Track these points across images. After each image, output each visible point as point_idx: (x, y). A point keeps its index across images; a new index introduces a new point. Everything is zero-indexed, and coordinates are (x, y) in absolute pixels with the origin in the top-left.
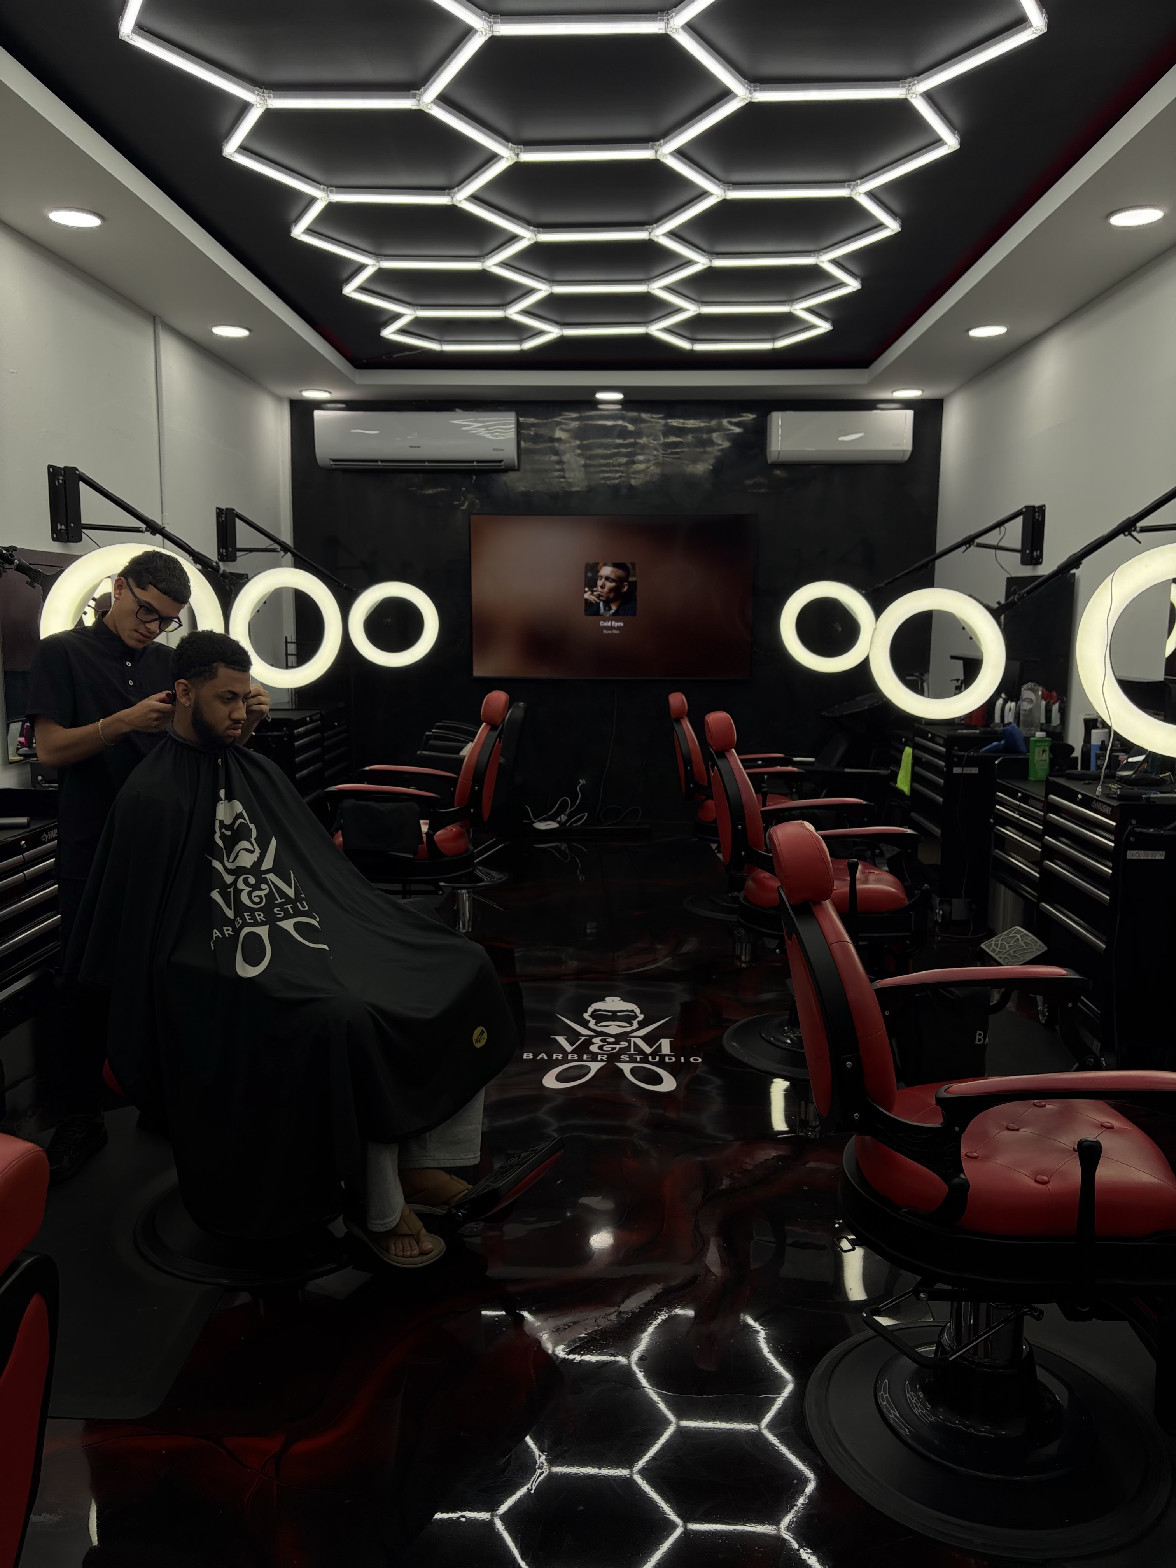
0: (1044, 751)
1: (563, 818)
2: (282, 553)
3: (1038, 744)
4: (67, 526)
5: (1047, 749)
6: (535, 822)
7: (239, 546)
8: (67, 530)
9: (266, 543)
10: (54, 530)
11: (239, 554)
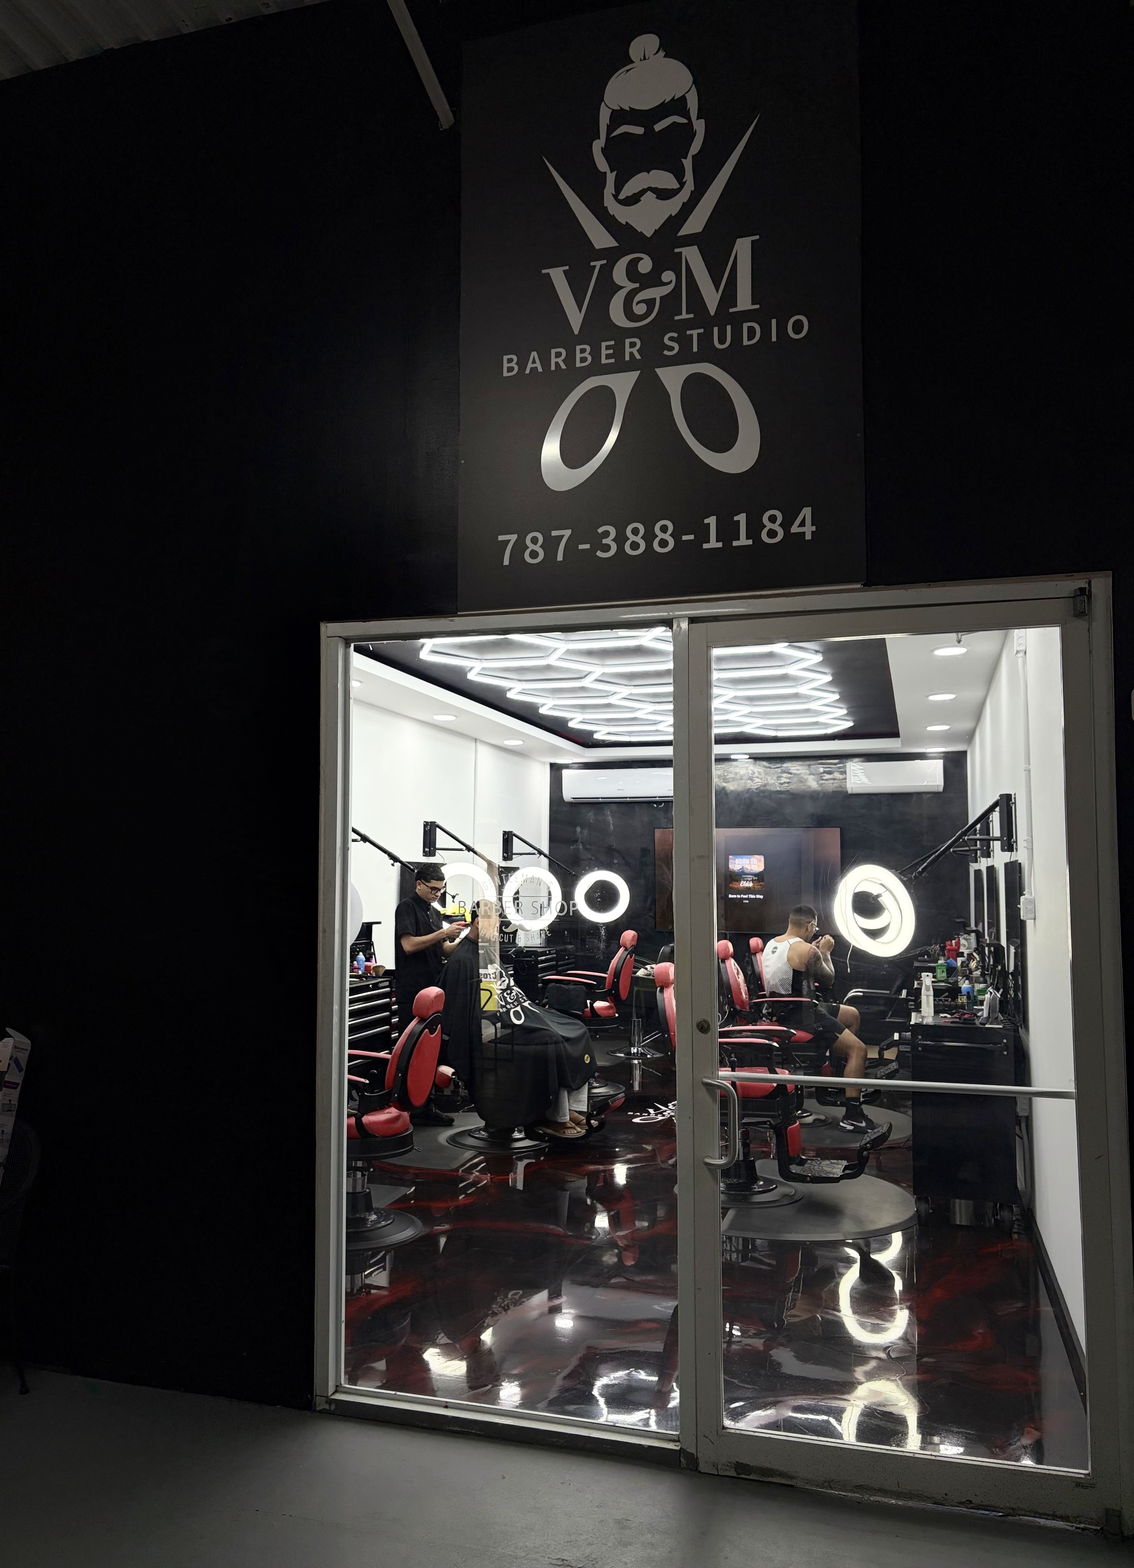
0: (943, 971)
2: (538, 855)
3: (939, 967)
4: (430, 849)
5: (945, 970)
7: (514, 852)
8: (429, 851)
9: (531, 850)
10: (424, 851)
11: (514, 856)
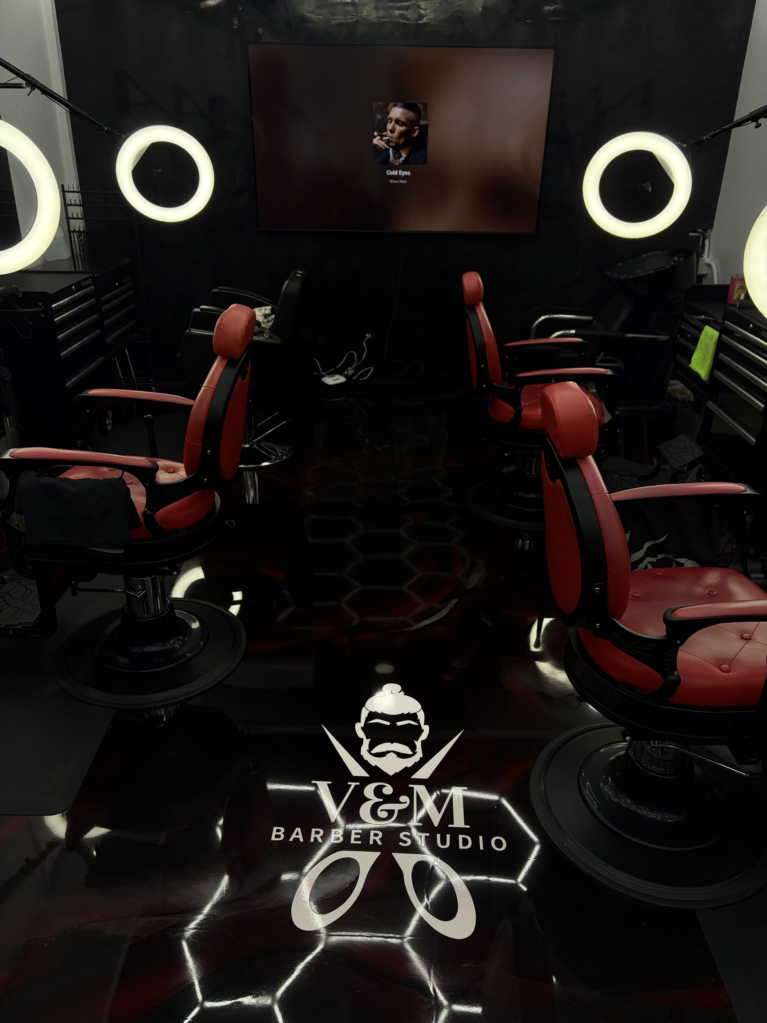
1: (350, 372)
2: (29, 89)
6: (324, 376)
